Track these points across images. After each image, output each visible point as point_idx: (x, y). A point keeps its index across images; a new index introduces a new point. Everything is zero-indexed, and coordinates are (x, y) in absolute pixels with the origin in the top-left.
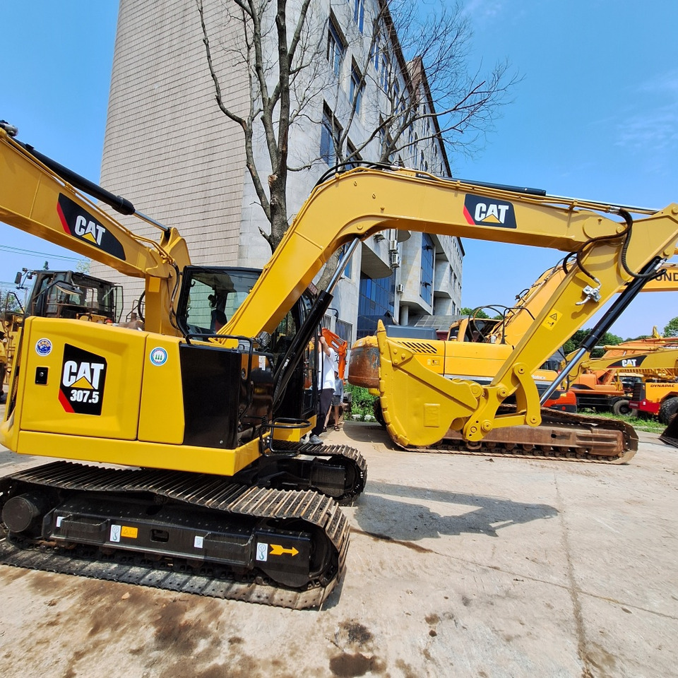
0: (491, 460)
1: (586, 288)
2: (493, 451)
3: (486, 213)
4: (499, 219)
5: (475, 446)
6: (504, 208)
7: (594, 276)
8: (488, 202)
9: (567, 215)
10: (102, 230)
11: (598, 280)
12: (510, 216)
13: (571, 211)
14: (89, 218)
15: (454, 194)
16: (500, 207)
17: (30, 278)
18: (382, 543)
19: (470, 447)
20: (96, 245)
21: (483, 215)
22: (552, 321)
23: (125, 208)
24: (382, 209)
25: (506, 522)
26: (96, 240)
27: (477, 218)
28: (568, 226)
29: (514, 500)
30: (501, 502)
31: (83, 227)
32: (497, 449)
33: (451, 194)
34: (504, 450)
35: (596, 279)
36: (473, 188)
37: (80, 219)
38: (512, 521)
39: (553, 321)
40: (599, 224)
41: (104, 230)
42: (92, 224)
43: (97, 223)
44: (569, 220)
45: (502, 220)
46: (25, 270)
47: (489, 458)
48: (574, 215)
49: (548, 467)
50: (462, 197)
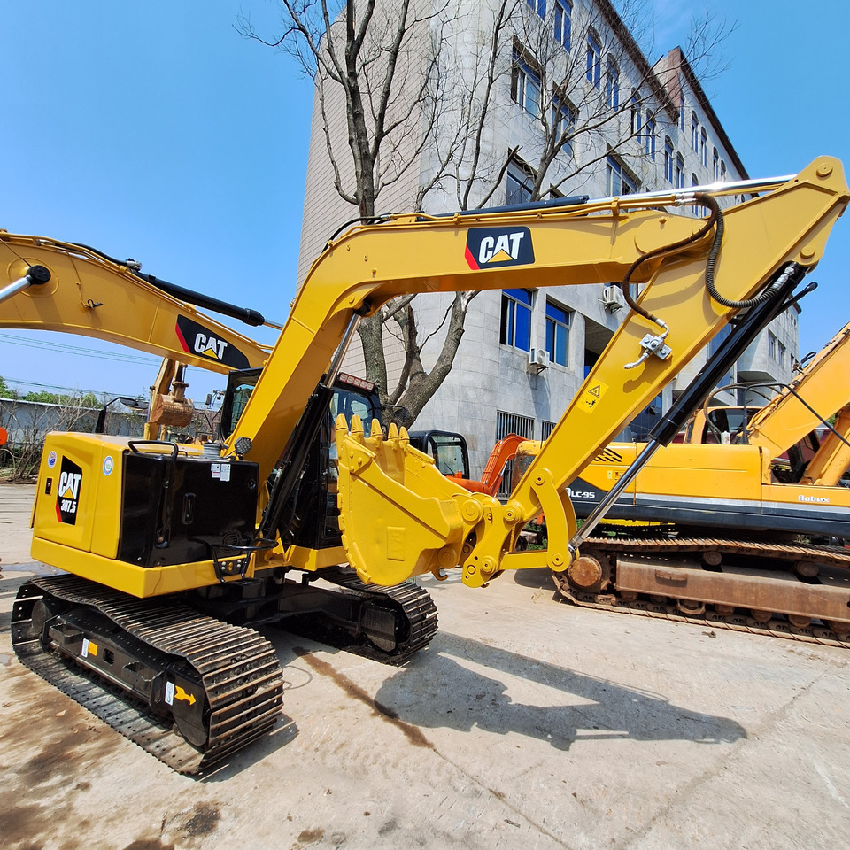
0: (713, 634)
1: (646, 339)
2: (729, 619)
3: (493, 249)
4: (510, 255)
5: (694, 608)
6: (517, 237)
7: (655, 316)
8: (496, 234)
9: (609, 225)
10: (223, 345)
11: (662, 323)
12: (526, 247)
13: (616, 218)
14: (209, 334)
15: (454, 232)
16: (512, 236)
17: (219, 398)
18: (379, 721)
19: (683, 610)
20: (218, 361)
21: (490, 253)
22: (591, 398)
23: (254, 319)
24: (374, 272)
25: (611, 732)
26: (217, 355)
27: (482, 260)
28: (613, 242)
29: (676, 702)
30: (644, 701)
31: (203, 344)
32: (738, 618)
33: (450, 234)
34: (751, 621)
35: (659, 320)
36: (477, 219)
37: (200, 337)
38: (626, 733)
39: (594, 398)
40: (662, 228)
41: (226, 345)
42: (212, 340)
43: (218, 338)
44: (614, 233)
45: (515, 255)
46: (215, 392)
47: (709, 630)
48: (621, 224)
49: (823, 660)
50: (464, 234)
